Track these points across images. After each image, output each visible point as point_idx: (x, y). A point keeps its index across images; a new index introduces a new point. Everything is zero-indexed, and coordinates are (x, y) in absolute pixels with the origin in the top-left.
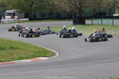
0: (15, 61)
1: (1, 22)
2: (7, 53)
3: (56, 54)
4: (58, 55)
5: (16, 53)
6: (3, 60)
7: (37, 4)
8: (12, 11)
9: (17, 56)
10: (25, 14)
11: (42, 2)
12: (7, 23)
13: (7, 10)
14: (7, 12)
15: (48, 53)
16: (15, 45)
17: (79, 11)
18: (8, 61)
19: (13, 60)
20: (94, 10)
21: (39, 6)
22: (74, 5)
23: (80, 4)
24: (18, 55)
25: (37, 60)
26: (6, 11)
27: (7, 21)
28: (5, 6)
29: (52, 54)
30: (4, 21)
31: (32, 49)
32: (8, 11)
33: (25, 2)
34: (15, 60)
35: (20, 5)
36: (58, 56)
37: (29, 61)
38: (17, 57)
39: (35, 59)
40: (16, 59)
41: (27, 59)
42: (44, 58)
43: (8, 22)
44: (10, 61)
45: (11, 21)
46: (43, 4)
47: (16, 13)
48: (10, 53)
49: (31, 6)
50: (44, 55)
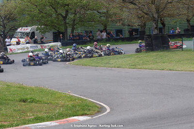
0: (27, 126)
1: (9, 50)
2: (15, 110)
3: (106, 110)
4: (108, 110)
5: (31, 110)
6: (5, 124)
7: (76, 14)
8: (28, 30)
9: (33, 115)
10: (54, 33)
11: (85, 10)
12: (19, 51)
13: (18, 27)
14: (19, 30)
15: (90, 108)
16: (30, 94)
17: (157, 25)
18: (16, 126)
19: (25, 124)
20: (188, 21)
21: (80, 17)
22: (146, 14)
23: (158, 12)
24: (35, 114)
25: (68, 121)
26: (16, 29)
27: (18, 49)
28: (14, 19)
29: (97, 109)
30: (14, 50)
31: (61, 102)
32: (21, 28)
33: (54, 10)
34: (28, 124)
35: (42, 17)
36: (109, 112)
37: (53, 123)
38: (33, 117)
39: (64, 120)
40: (30, 122)
41: (51, 120)
42: (82, 118)
43: (21, 51)
44: (18, 125)
45: (27, 48)
46: (88, 12)
47: (36, 32)
48: (20, 110)
49: (65, 18)
50: (82, 112)
